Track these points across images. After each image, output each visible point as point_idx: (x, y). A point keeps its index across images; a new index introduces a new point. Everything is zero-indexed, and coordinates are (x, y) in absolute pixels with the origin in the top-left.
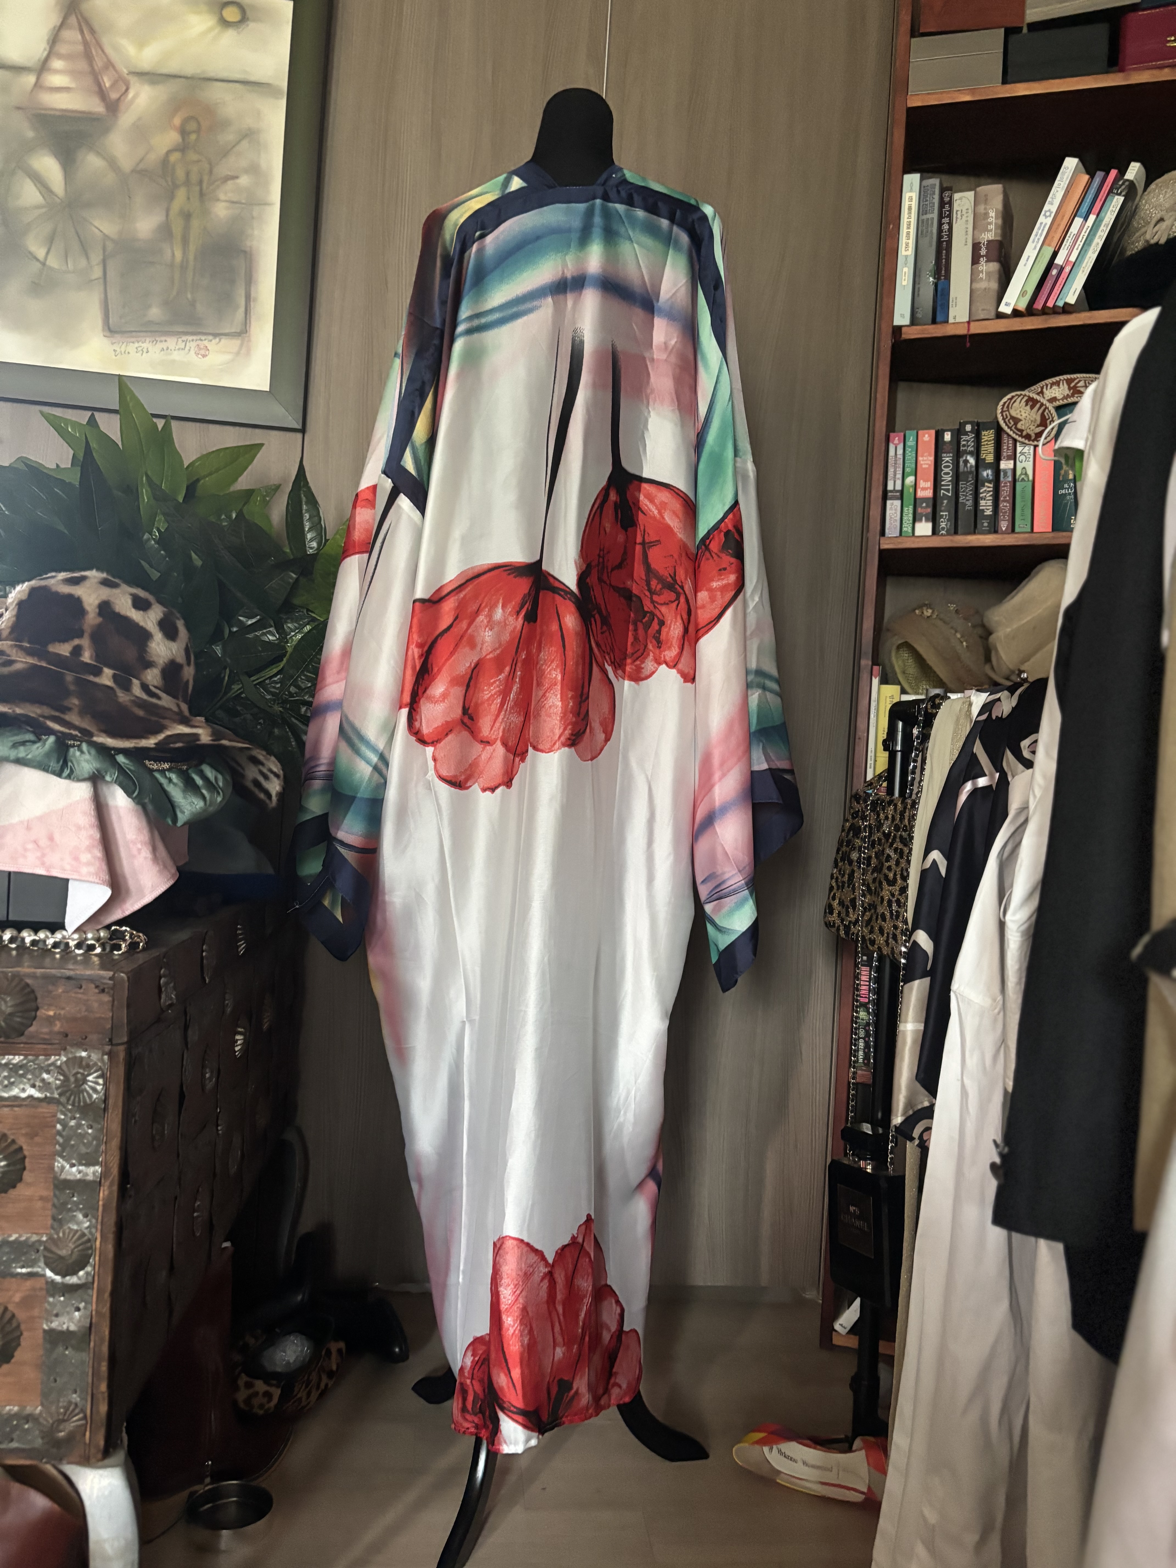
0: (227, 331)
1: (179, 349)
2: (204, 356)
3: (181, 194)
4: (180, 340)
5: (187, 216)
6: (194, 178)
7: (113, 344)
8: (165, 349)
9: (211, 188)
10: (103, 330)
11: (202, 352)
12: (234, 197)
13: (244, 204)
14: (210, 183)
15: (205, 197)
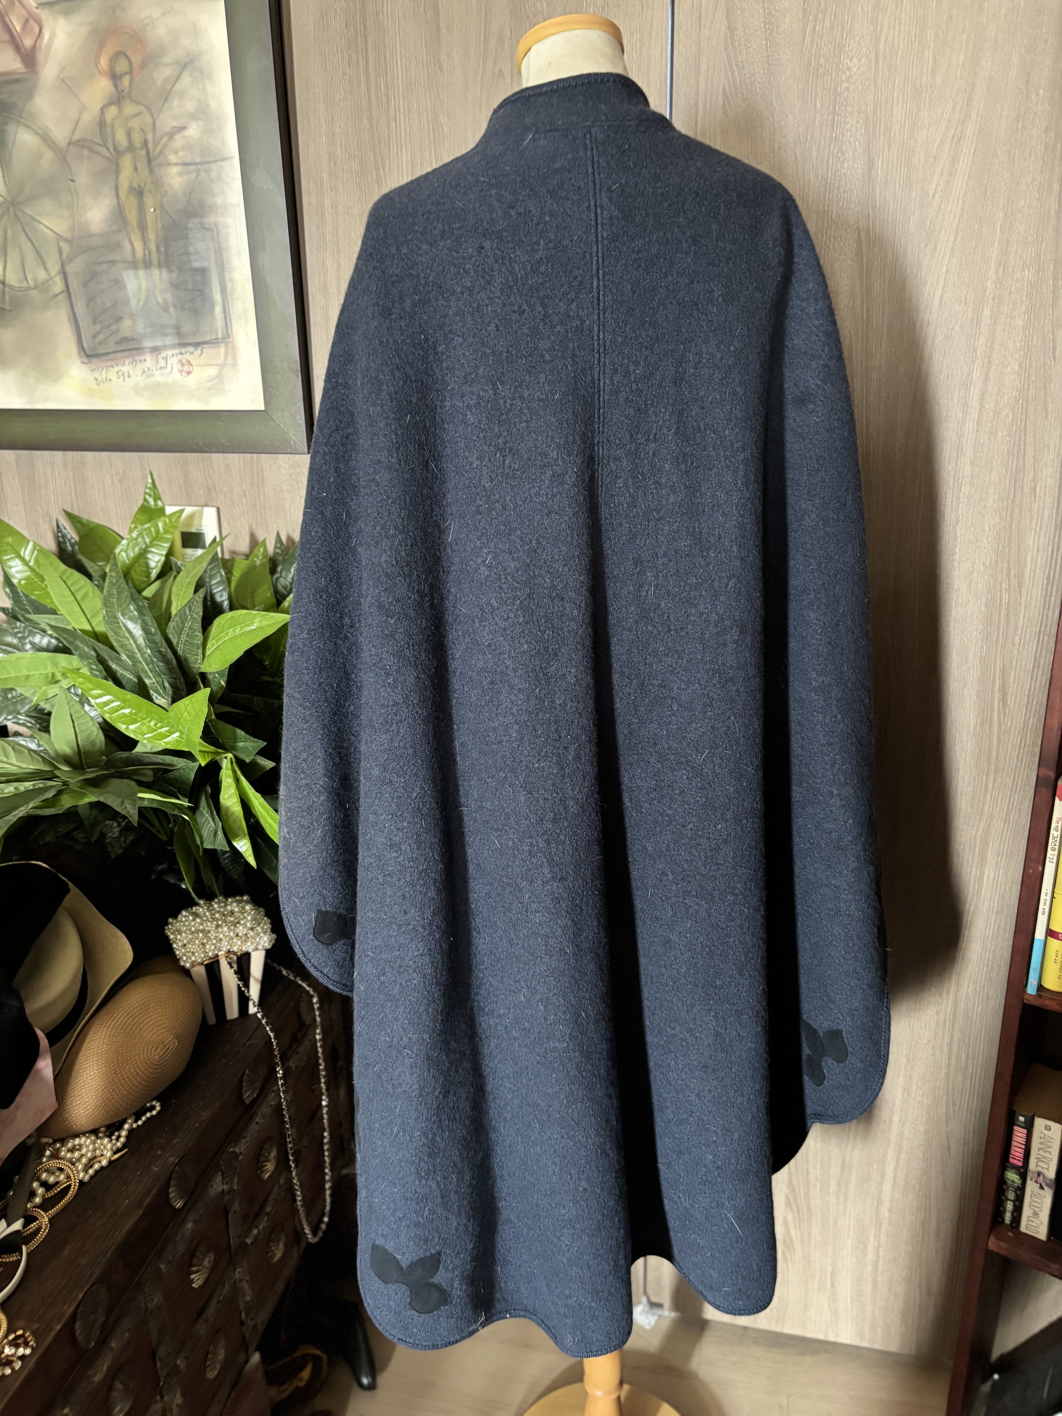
0: (208, 338)
1: (161, 368)
2: (189, 373)
3: (127, 163)
4: (160, 356)
5: (139, 193)
6: (137, 139)
7: (92, 371)
8: (146, 370)
9: (158, 149)
10: (80, 356)
11: (186, 368)
12: (184, 156)
13: (199, 164)
14: (156, 143)
15: (154, 163)
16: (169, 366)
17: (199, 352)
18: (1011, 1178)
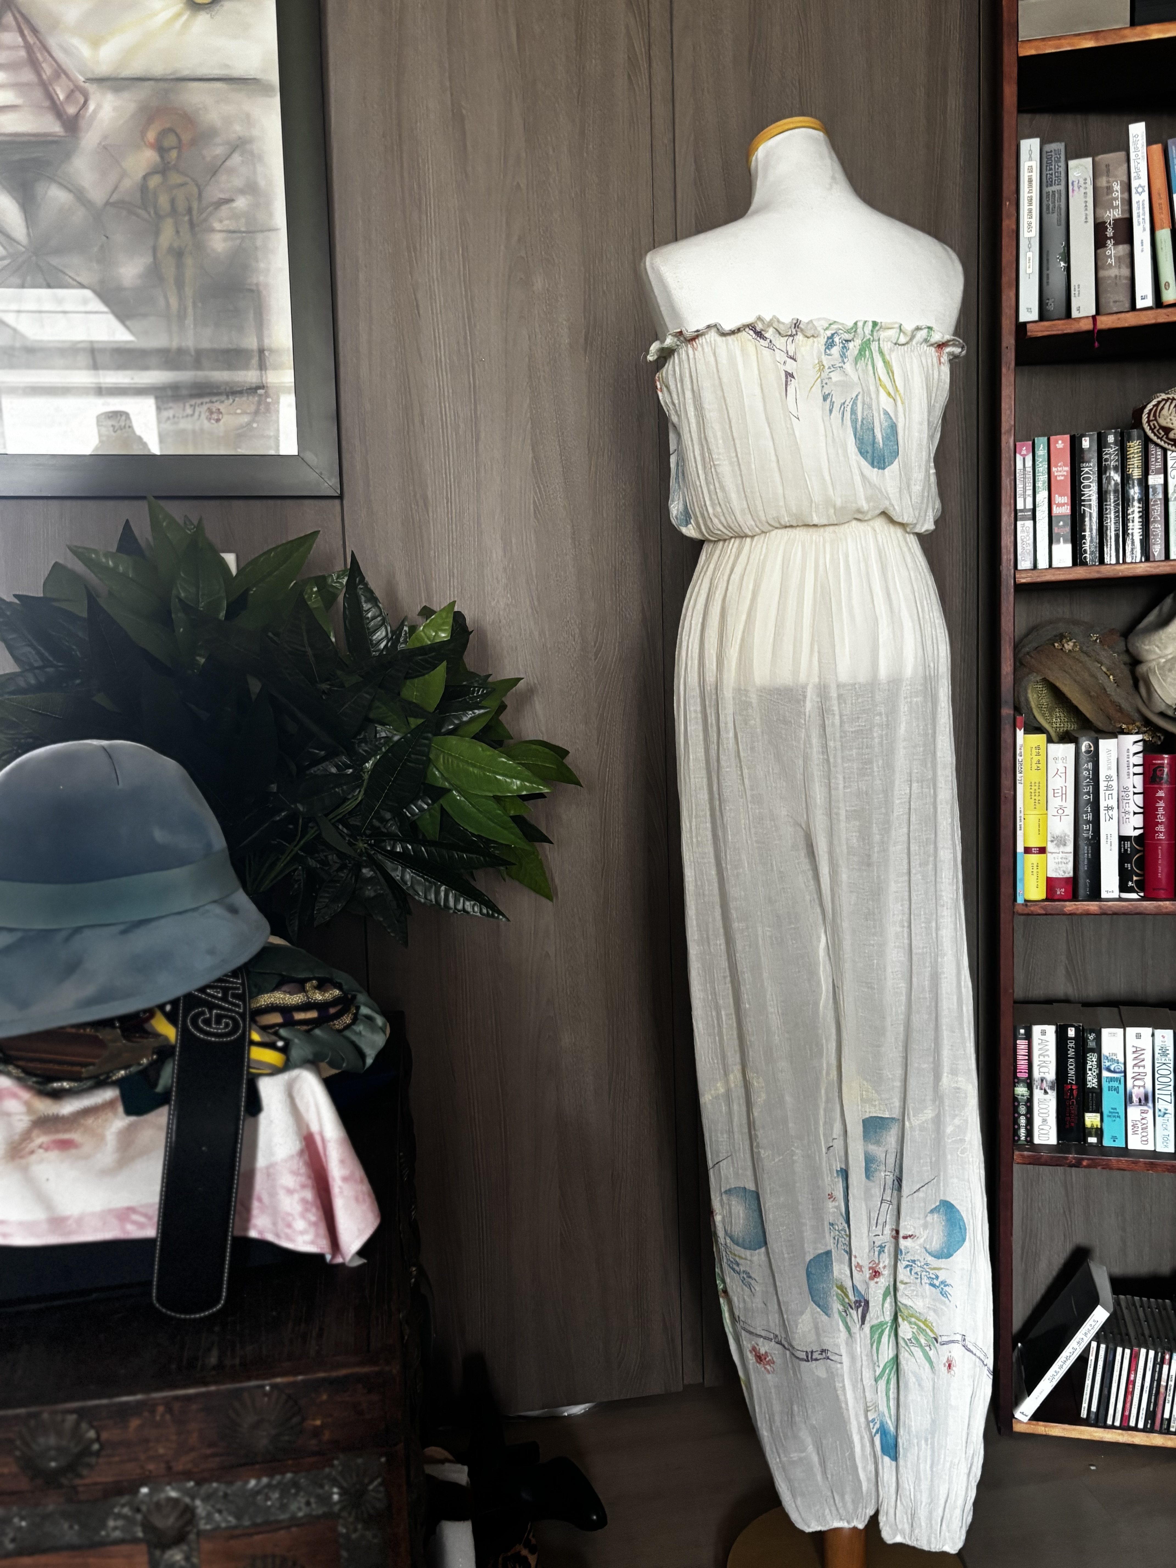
1: (187, 416)
2: (218, 420)
3: (168, 227)
4: (187, 404)
5: (179, 254)
6: (181, 206)
8: (171, 417)
9: (204, 215)
11: (215, 416)
12: (231, 225)
13: (244, 232)
14: (201, 211)
15: (197, 229)
16: (197, 414)
17: (231, 401)
18: (1020, 1093)
